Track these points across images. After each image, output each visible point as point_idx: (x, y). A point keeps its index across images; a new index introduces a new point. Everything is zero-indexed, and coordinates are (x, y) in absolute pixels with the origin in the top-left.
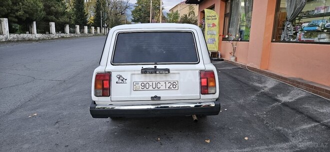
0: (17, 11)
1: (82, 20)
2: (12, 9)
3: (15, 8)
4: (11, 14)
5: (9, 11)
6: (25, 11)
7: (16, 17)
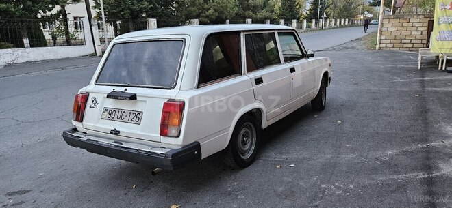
0: (208, 10)
1: (290, 11)
2: (203, 8)
3: (206, 6)
4: (202, 14)
5: (200, 11)
6: (214, 9)
7: (207, 17)
